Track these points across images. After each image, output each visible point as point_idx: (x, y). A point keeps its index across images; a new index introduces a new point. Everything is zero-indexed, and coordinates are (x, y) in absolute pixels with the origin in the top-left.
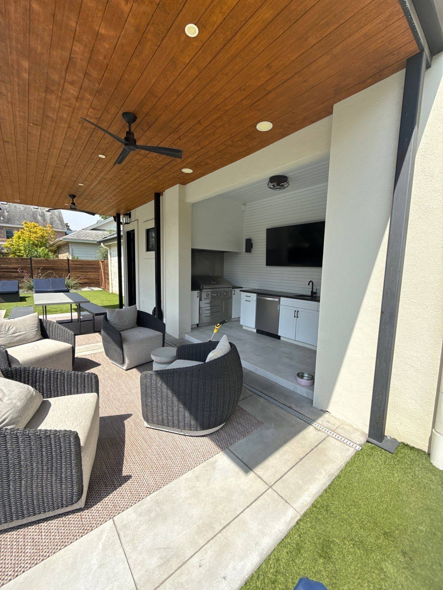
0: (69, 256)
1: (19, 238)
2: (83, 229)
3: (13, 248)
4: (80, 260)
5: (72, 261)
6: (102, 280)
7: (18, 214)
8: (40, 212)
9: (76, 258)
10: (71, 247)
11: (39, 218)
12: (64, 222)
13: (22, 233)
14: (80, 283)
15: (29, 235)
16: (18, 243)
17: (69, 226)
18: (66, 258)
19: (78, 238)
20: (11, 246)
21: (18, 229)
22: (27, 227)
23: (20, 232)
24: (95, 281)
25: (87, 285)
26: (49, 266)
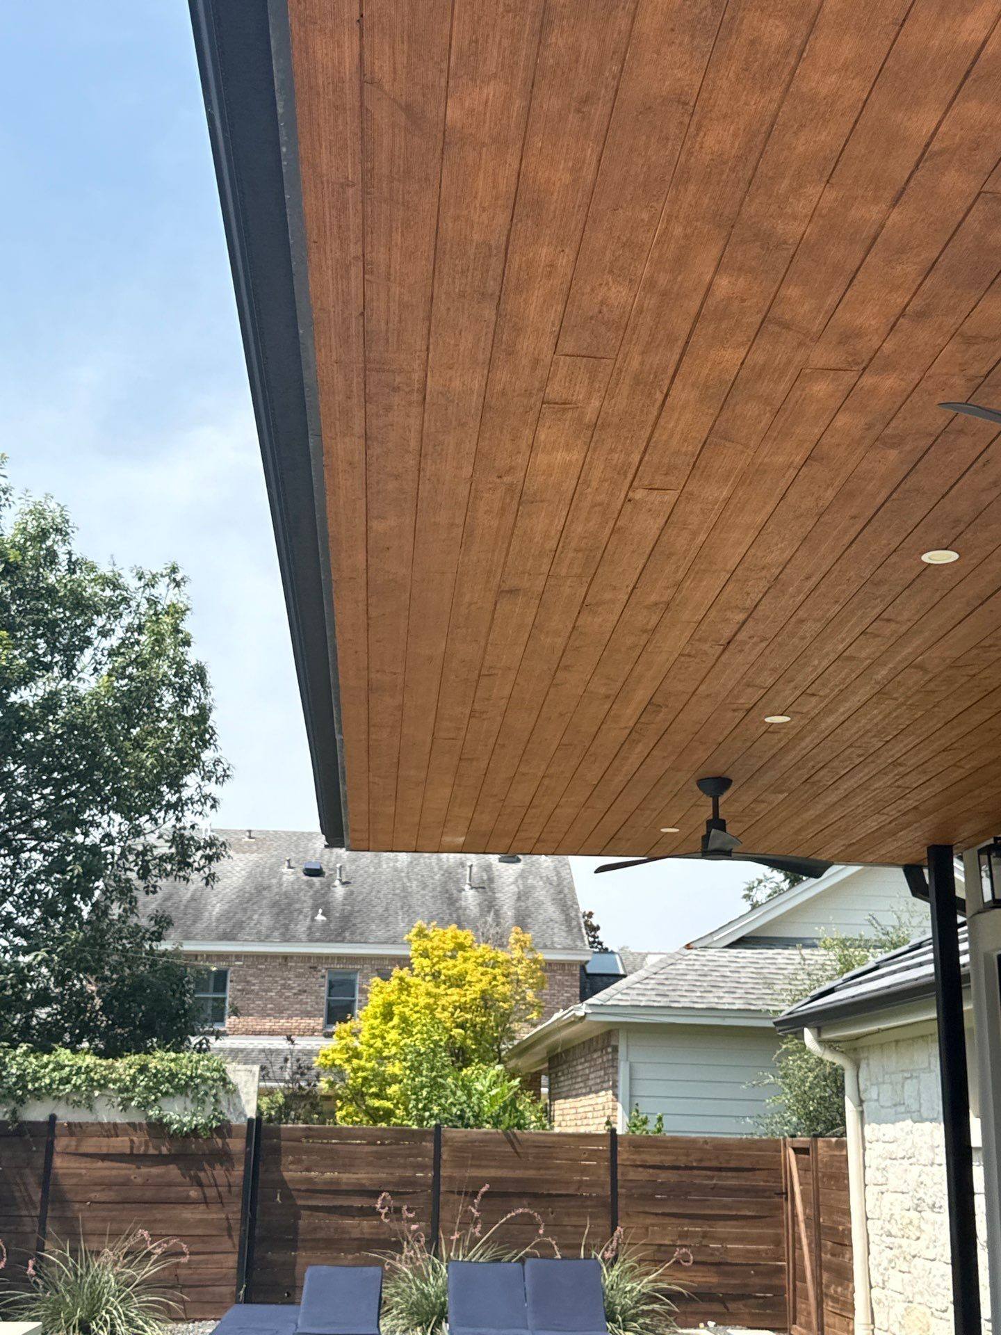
0: (614, 1109)
1: (387, 1015)
2: (688, 947)
3: (355, 1071)
4: (674, 1140)
5: (638, 1144)
6: (799, 1276)
7: (385, 890)
8: (475, 869)
9: (651, 1127)
10: (628, 1056)
11: (470, 898)
12: (577, 910)
13: (404, 987)
14: (673, 1296)
15: (428, 994)
16: (379, 1043)
17: (598, 928)
18: (597, 1127)
19: (663, 1002)
20: (348, 1060)
21: (382, 967)
22: (425, 954)
23: (394, 982)
24: (757, 1280)
25: (704, 1306)
26: (519, 1174)
